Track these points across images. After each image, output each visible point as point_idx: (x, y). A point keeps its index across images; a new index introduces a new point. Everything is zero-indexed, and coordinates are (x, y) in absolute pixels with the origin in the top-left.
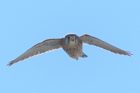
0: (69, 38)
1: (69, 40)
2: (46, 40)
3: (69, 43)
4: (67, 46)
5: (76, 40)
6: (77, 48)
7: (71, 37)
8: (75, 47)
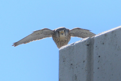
0: (59, 32)
1: (59, 34)
2: (45, 29)
3: (59, 37)
4: (59, 39)
5: (65, 33)
6: (67, 40)
7: (60, 32)
8: (66, 39)
